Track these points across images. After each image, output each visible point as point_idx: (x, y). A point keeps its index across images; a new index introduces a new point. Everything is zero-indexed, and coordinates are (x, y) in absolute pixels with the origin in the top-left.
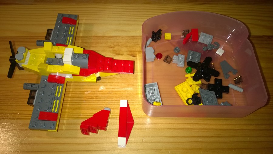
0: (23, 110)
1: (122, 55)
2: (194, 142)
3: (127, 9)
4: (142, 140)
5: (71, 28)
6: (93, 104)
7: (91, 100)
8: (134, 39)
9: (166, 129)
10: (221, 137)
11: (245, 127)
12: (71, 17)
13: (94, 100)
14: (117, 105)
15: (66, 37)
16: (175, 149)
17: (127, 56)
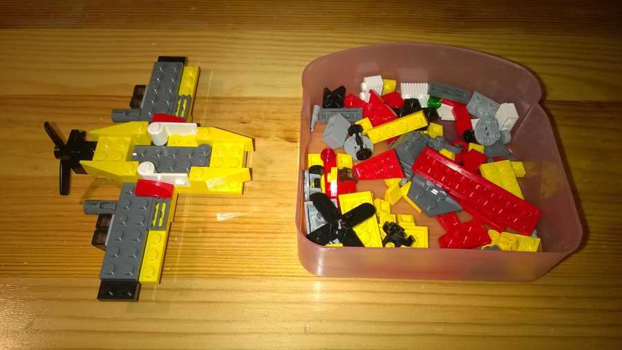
0: (36, 255)
1: (266, 138)
2: (425, 335)
3: (283, 41)
4: (305, 328)
6: (195, 244)
7: (193, 235)
9: (361, 304)
10: (488, 324)
13: (200, 235)
14: (249, 249)
17: (278, 141)
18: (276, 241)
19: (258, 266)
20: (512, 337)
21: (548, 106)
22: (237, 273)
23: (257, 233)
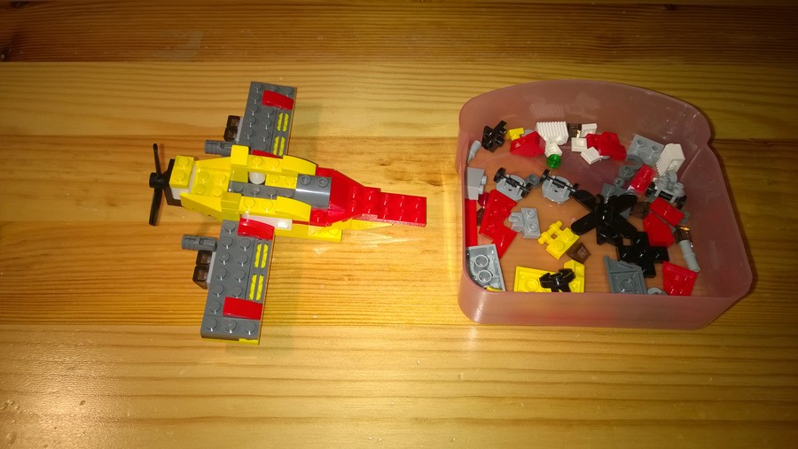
0: (180, 302)
1: (409, 181)
2: (581, 383)
3: (420, 74)
4: (459, 376)
5: (281, 116)
6: (342, 292)
7: (338, 283)
8: (435, 144)
9: (514, 352)
11: (702, 353)
12: (281, 93)
13: (345, 283)
14: (397, 297)
15: (271, 137)
16: (536, 398)
17: (421, 184)
18: (425, 289)
19: (407, 314)
22: (386, 322)
23: (405, 280)
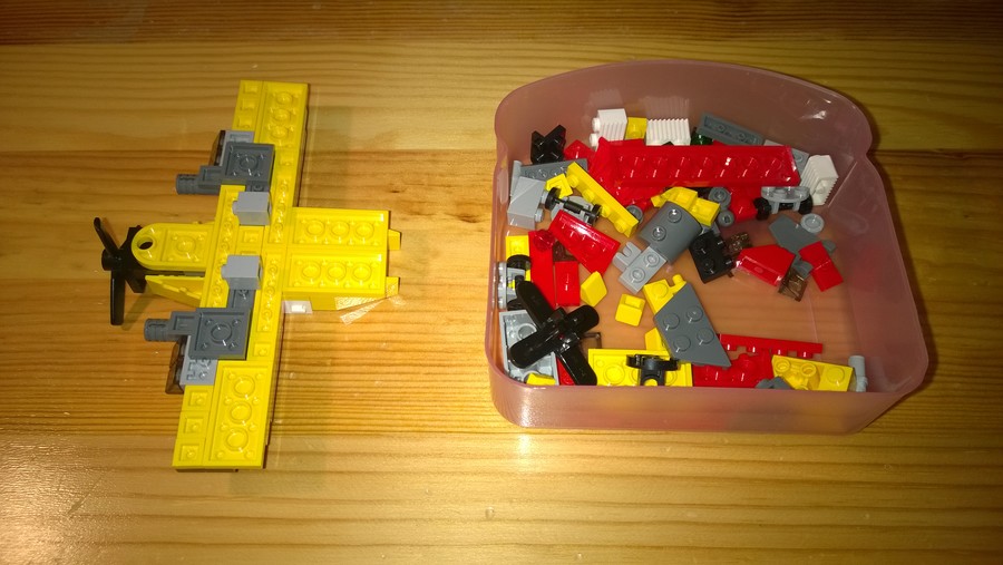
0: (82, 400)
1: (429, 215)
2: (670, 522)
4: (487, 512)
6: (321, 383)
7: (316, 369)
9: (572, 475)
10: (769, 507)
13: (328, 369)
14: (403, 390)
16: (602, 546)
17: (448, 220)
18: (443, 377)
19: (416, 417)
20: (803, 526)
21: (880, 159)
22: (384, 428)
23: (416, 365)
